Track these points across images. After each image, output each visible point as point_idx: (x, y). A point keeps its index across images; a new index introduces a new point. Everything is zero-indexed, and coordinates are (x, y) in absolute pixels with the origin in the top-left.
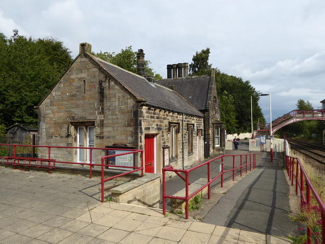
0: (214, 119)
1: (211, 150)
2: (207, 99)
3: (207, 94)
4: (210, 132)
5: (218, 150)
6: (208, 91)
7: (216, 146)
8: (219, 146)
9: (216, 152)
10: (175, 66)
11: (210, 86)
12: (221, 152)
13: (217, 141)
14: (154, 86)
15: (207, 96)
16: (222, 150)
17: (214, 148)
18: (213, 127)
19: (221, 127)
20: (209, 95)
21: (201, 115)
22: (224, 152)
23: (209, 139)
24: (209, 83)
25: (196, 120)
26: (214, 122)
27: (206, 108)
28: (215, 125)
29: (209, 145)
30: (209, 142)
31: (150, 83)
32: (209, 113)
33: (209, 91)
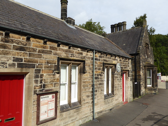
0: (146, 62)
1: (143, 90)
2: (138, 45)
3: (139, 41)
4: (142, 73)
5: (150, 89)
6: (139, 38)
7: (148, 86)
8: (151, 86)
9: (148, 92)
10: (116, 25)
11: (142, 34)
12: (153, 92)
13: (148, 81)
14: (74, 28)
15: (139, 42)
16: (154, 90)
17: (146, 87)
18: (145, 69)
19: (152, 69)
20: (140, 41)
21: (130, 57)
22: (157, 92)
23: (140, 79)
24: (141, 32)
25: (120, 60)
26: (146, 65)
27: (137, 52)
28: (146, 68)
29: (140, 85)
30: (140, 82)
31: (68, 25)
32: (140, 57)
33: (141, 38)
